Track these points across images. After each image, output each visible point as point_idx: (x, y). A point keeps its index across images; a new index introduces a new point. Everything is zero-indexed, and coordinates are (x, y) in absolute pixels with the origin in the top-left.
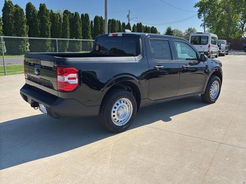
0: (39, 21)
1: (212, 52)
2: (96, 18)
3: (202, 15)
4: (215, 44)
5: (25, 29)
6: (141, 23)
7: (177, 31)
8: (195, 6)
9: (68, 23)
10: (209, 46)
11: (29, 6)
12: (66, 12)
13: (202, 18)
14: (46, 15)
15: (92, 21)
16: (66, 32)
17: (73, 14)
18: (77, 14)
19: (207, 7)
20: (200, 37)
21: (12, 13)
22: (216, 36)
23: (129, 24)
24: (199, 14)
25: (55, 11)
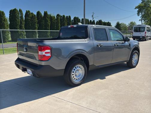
0: (44, 21)
1: (147, 36)
2: (75, 18)
3: (140, 13)
4: (149, 31)
5: (36, 26)
6: (101, 20)
7: (123, 24)
8: (136, 8)
9: (60, 22)
10: (146, 33)
11: (38, 13)
12: (58, 15)
13: (140, 16)
14: (48, 17)
15: (72, 20)
16: (58, 27)
17: (62, 16)
18: (64, 16)
19: (143, 9)
20: (140, 28)
21: (30, 17)
22: (149, 26)
23: (94, 21)
24: (138, 13)
25: (52, 15)
